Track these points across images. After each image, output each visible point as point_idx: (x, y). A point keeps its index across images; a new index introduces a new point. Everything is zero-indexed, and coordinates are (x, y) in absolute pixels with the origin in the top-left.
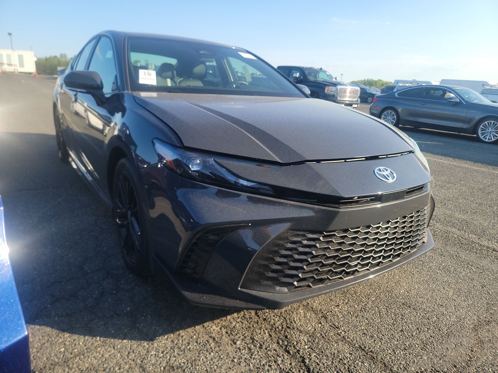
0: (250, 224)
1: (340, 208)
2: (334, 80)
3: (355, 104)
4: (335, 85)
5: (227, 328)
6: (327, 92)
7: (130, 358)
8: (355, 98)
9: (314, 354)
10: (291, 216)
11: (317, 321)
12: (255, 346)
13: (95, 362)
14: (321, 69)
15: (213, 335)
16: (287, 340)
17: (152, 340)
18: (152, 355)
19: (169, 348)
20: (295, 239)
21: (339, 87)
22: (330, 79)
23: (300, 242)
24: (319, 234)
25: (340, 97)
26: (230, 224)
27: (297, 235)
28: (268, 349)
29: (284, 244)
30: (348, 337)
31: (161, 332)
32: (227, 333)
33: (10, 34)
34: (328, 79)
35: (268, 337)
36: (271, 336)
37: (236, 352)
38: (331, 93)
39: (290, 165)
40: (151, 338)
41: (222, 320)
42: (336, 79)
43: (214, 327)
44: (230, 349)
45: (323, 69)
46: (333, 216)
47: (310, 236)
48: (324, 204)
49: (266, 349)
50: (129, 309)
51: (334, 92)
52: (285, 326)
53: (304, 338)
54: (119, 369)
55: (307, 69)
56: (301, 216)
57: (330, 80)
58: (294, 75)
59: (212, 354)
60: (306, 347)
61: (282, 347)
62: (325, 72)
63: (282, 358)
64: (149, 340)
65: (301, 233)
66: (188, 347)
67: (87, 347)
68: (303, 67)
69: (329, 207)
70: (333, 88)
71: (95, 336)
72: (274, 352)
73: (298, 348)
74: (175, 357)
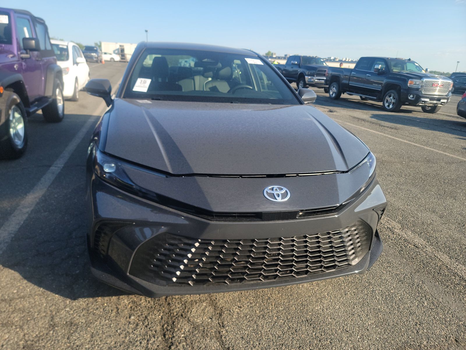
0: (134, 223)
1: (212, 221)
2: (423, 72)
3: (444, 99)
4: (420, 77)
5: (134, 303)
6: (410, 85)
7: (50, 308)
8: (444, 92)
9: (184, 343)
10: (167, 221)
11: (210, 316)
12: (143, 324)
13: (27, 305)
14: (410, 60)
15: (119, 307)
16: (172, 325)
17: (75, 299)
18: (65, 311)
19: (81, 309)
20: (172, 242)
21: (425, 80)
22: (419, 70)
23: (176, 245)
24: (194, 241)
25: (425, 90)
26: (119, 221)
27: (174, 239)
28: (151, 329)
29: (163, 244)
30: (225, 337)
31: (85, 294)
32: (131, 307)
33: (146, 31)
34: (416, 71)
35: (159, 319)
36: (162, 318)
37: (125, 325)
38: (415, 86)
39: (182, 176)
40: (74, 297)
41: (135, 296)
42: (426, 70)
43: (126, 301)
44: (123, 321)
45: (412, 59)
46: (204, 227)
47: (187, 241)
48: (198, 215)
49: (149, 328)
50: (78, 272)
51: (418, 85)
52: (180, 314)
53: (187, 327)
54: (38, 315)
55: (392, 60)
56: (176, 222)
57: (419, 72)
58: (376, 67)
59: (107, 321)
60: (183, 336)
61: (163, 330)
62: (414, 63)
63: (156, 339)
64: (73, 298)
65: (177, 237)
66: (95, 311)
67: (30, 293)
68: (388, 58)
69: (202, 218)
70: (418, 81)
71: (40, 287)
72: (154, 332)
73: (175, 335)
74: (80, 316)
